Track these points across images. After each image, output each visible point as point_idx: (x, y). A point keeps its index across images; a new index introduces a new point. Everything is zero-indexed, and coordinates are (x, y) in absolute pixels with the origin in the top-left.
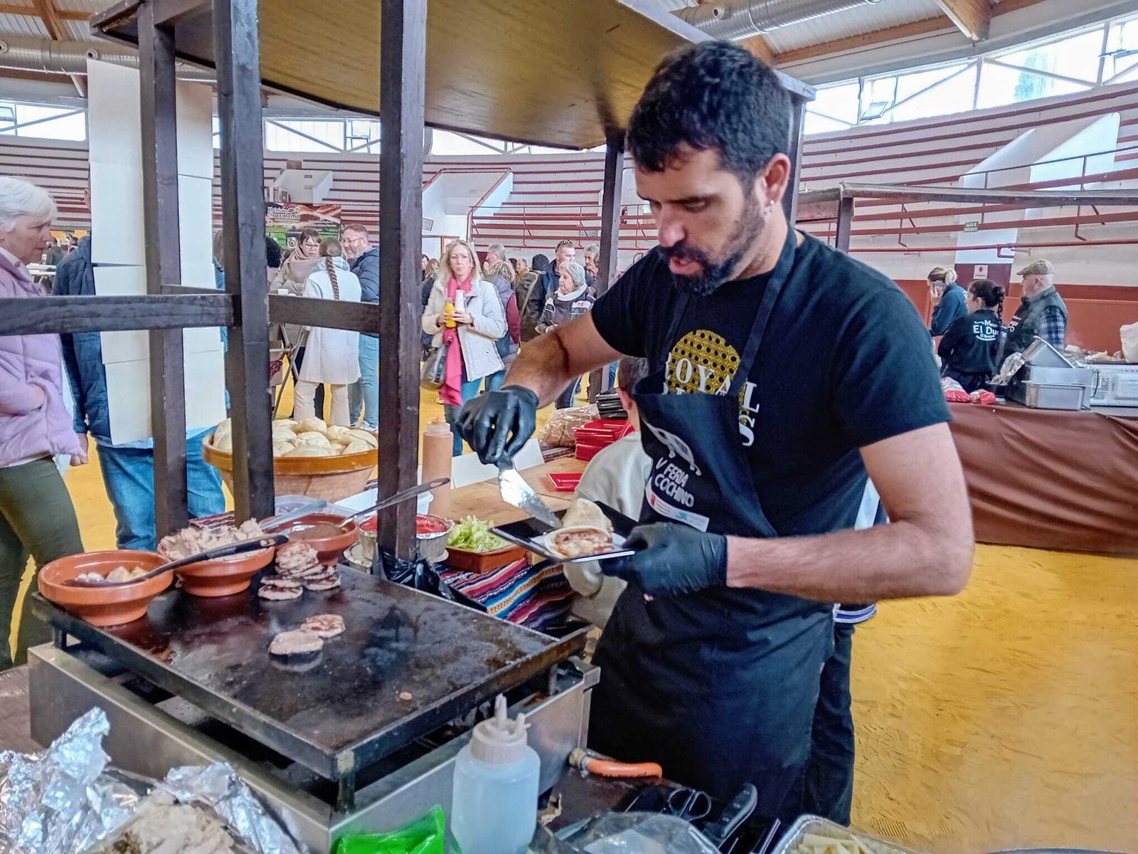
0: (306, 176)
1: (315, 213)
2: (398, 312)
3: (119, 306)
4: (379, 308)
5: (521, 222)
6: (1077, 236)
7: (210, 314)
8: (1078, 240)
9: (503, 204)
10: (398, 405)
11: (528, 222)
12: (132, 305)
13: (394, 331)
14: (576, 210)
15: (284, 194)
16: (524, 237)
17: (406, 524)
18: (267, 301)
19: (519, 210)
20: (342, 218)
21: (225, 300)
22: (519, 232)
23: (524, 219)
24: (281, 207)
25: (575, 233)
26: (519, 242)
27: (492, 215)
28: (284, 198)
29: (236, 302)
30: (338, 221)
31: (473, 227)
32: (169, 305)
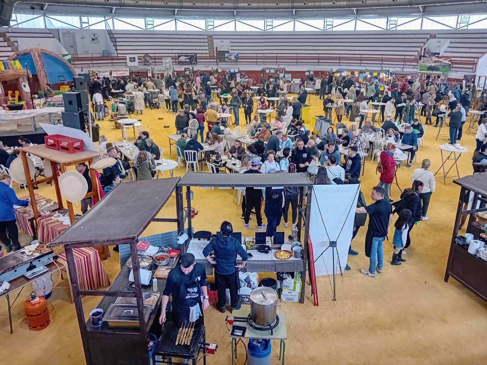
0: (438, 42)
1: (441, 60)
15: (428, 50)
20: (452, 61)
24: (427, 57)
30: (450, 63)
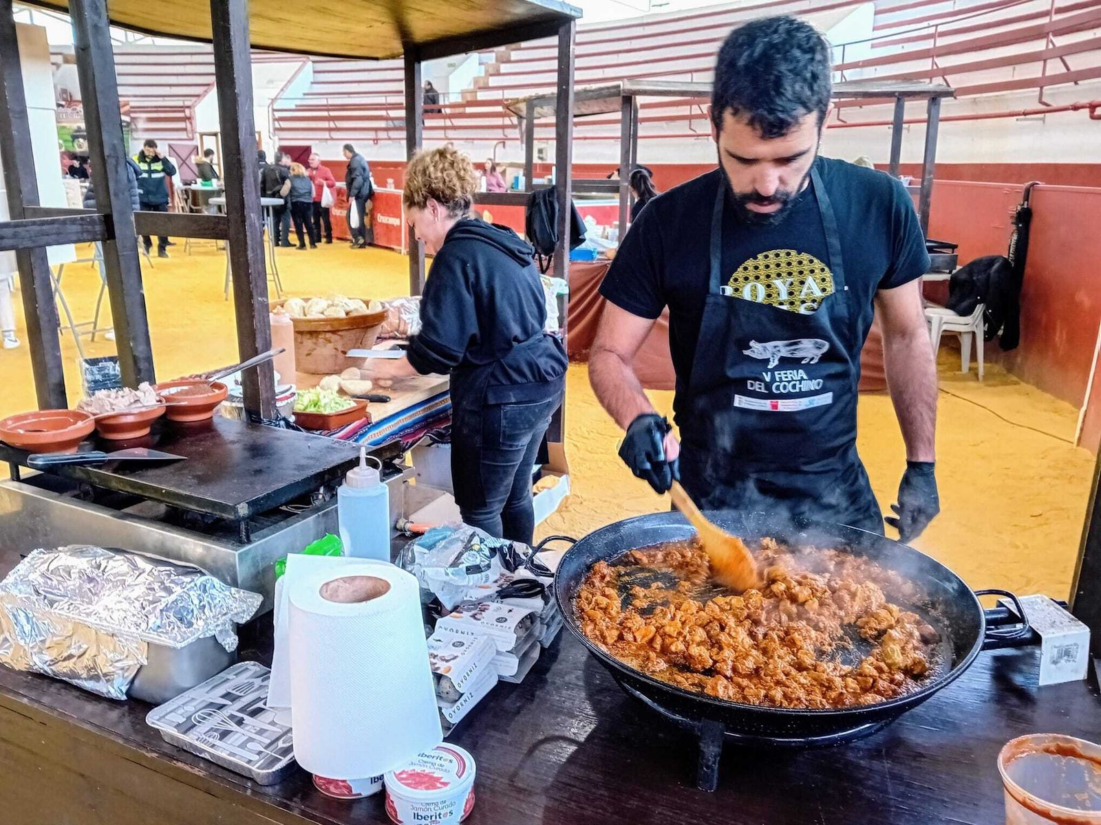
2: (244, 221)
3: (17, 229)
4: (227, 220)
5: (325, 114)
6: (839, 119)
7: (88, 232)
8: (840, 123)
9: (305, 94)
10: (251, 297)
11: (333, 114)
12: (28, 228)
13: (242, 236)
14: (381, 100)
16: (330, 130)
17: (267, 391)
18: (133, 218)
19: (322, 101)
21: (99, 219)
22: (325, 124)
23: (328, 110)
25: (382, 124)
26: (326, 135)
27: (294, 107)
28: (65, 96)
29: (108, 221)
31: (275, 120)
32: (56, 226)
